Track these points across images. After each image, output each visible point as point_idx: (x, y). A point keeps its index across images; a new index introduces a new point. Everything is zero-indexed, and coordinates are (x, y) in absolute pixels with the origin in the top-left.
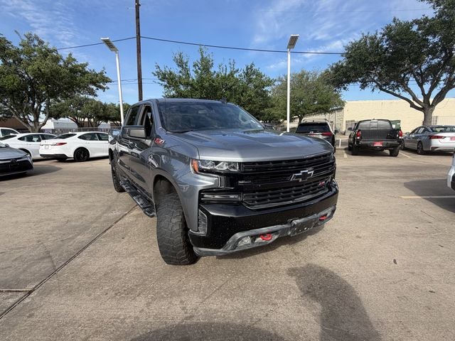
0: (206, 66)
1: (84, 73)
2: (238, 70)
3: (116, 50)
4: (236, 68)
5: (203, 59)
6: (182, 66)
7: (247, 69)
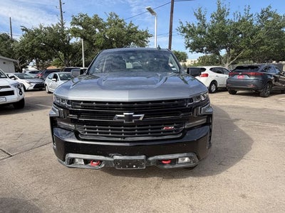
0: (220, 15)
1: (137, 32)
2: (252, 15)
3: (155, 14)
4: (250, 13)
5: (219, 10)
6: (200, 19)
7: (263, 12)
